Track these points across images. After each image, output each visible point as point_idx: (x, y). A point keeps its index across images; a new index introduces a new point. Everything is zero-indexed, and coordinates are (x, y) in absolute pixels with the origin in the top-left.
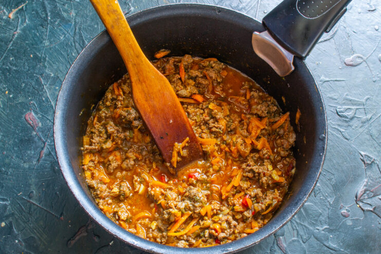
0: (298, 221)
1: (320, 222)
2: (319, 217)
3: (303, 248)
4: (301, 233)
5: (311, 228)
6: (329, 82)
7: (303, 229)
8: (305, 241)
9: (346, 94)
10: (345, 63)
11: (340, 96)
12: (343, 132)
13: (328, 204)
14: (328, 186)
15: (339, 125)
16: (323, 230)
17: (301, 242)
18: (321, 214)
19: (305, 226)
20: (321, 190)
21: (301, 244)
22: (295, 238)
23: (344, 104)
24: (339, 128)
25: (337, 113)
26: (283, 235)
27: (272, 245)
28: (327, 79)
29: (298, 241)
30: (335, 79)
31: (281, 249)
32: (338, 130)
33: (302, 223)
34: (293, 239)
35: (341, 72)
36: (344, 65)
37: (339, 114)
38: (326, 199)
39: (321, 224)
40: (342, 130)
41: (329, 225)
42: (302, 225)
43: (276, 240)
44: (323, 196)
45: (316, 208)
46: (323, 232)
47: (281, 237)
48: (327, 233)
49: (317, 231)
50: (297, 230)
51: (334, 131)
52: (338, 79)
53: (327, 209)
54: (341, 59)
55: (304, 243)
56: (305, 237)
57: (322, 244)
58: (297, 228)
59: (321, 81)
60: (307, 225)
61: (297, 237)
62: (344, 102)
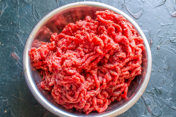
0: (156, 97)
1: (168, 96)
2: (167, 94)
3: (161, 110)
4: (159, 103)
5: (163, 100)
6: (165, 26)
7: (160, 101)
8: (161, 107)
9: (174, 31)
10: (172, 16)
11: (171, 32)
12: (174, 50)
13: (170, 87)
14: (169, 78)
15: (172, 47)
16: (169, 101)
17: (159, 107)
18: (168, 93)
19: (160, 99)
20: (167, 81)
21: (159, 109)
22: (156, 106)
23: (174, 36)
24: (172, 49)
25: (170, 41)
26: (150, 105)
27: (145, 110)
28: (164, 24)
29: (158, 107)
30: (167, 24)
31: (150, 112)
32: (172, 50)
33: (159, 98)
34: (155, 106)
35: (170, 20)
36: (172, 17)
37: (172, 41)
38: (169, 85)
39: (168, 98)
40: (174, 49)
41: (172, 98)
42: (159, 99)
43: (147, 107)
44: (168, 83)
45: (164, 90)
46: (170, 101)
47: (149, 106)
48: (171, 102)
49: (167, 101)
50: (156, 101)
51: (170, 50)
52: (169, 24)
53: (170, 90)
54: (169, 14)
55: (161, 108)
56: (161, 105)
57: (169, 108)
58: (157, 101)
59: (161, 26)
60: (161, 99)
61: (157, 105)
62: (173, 35)
